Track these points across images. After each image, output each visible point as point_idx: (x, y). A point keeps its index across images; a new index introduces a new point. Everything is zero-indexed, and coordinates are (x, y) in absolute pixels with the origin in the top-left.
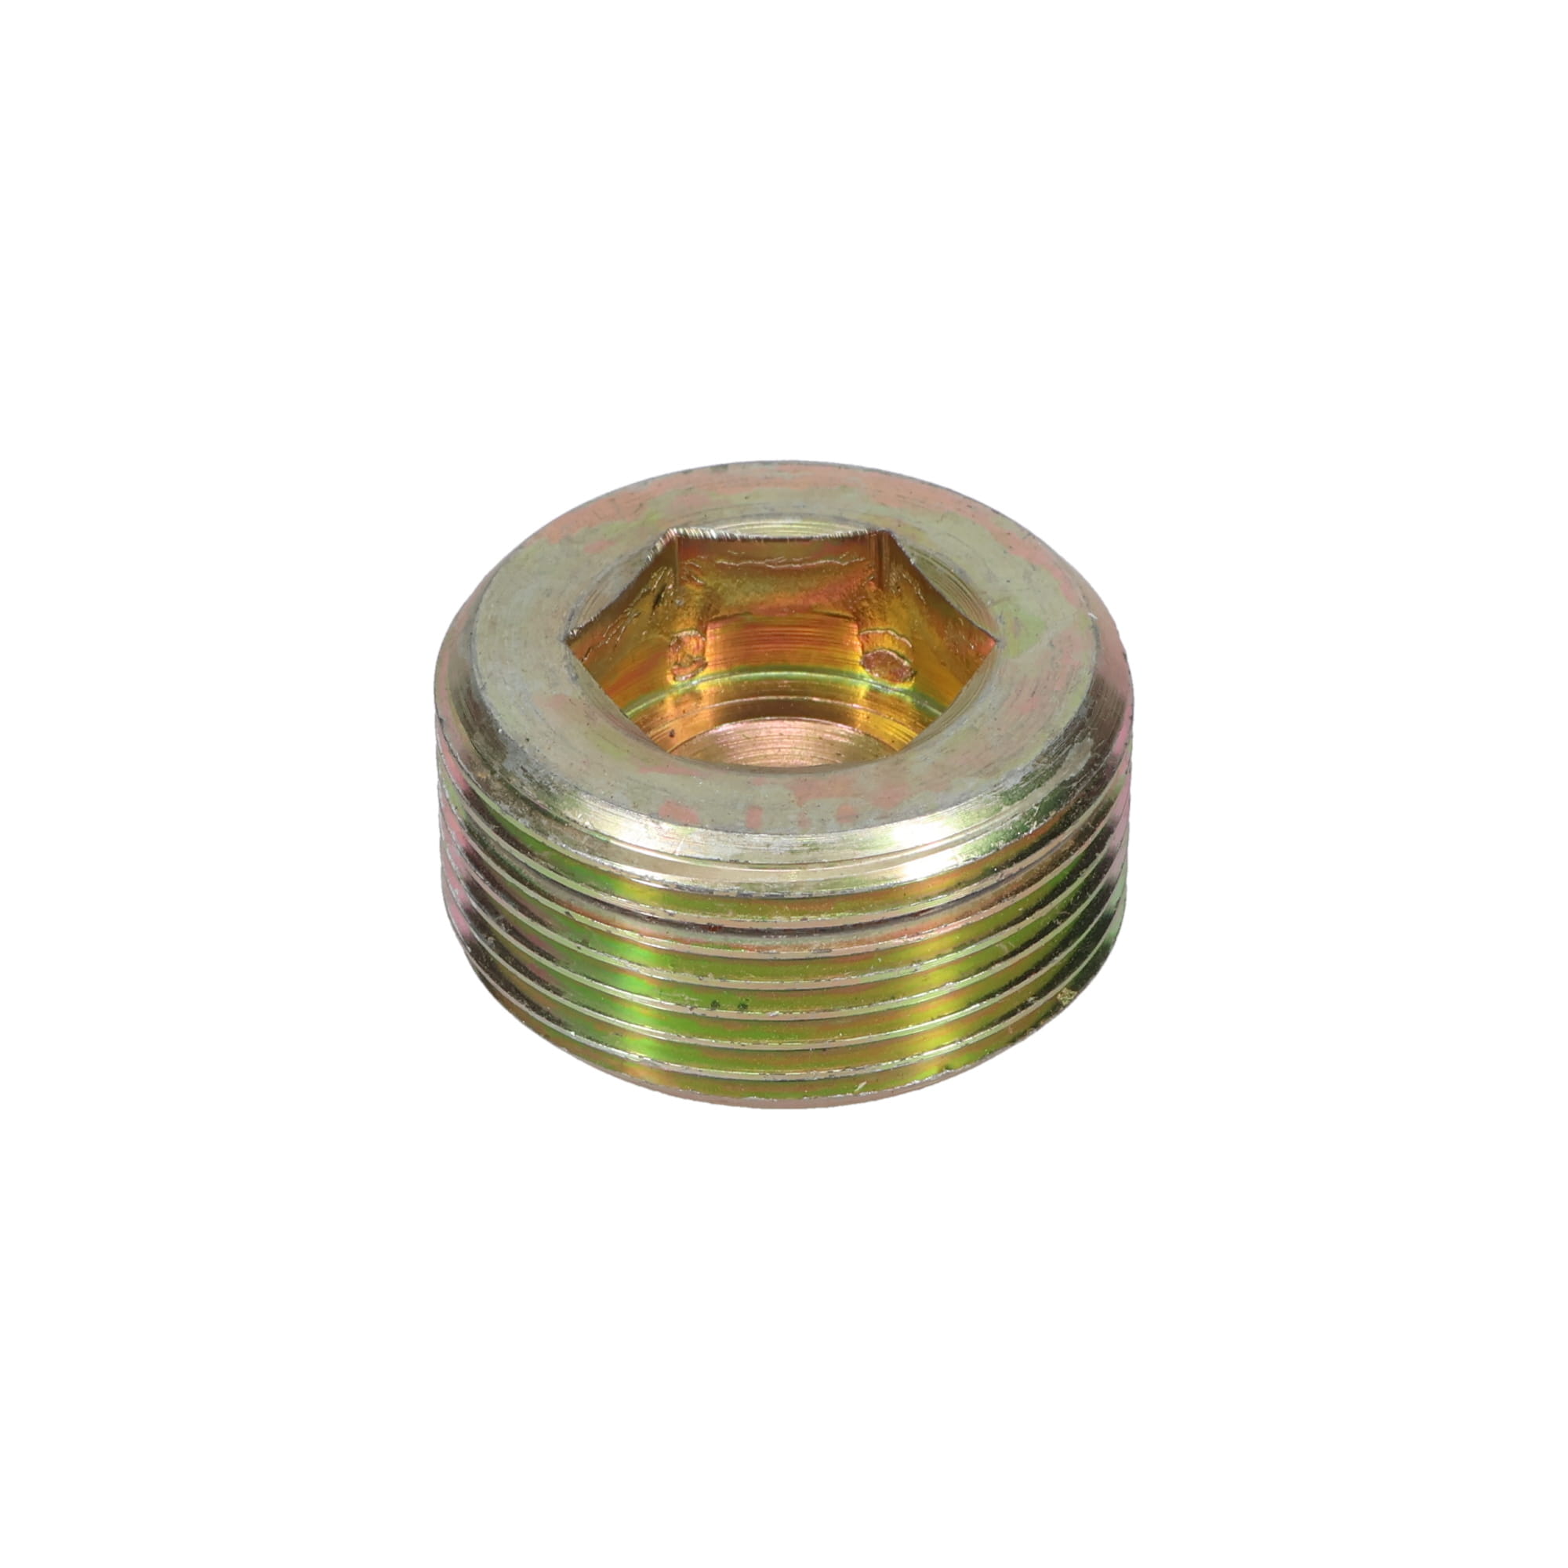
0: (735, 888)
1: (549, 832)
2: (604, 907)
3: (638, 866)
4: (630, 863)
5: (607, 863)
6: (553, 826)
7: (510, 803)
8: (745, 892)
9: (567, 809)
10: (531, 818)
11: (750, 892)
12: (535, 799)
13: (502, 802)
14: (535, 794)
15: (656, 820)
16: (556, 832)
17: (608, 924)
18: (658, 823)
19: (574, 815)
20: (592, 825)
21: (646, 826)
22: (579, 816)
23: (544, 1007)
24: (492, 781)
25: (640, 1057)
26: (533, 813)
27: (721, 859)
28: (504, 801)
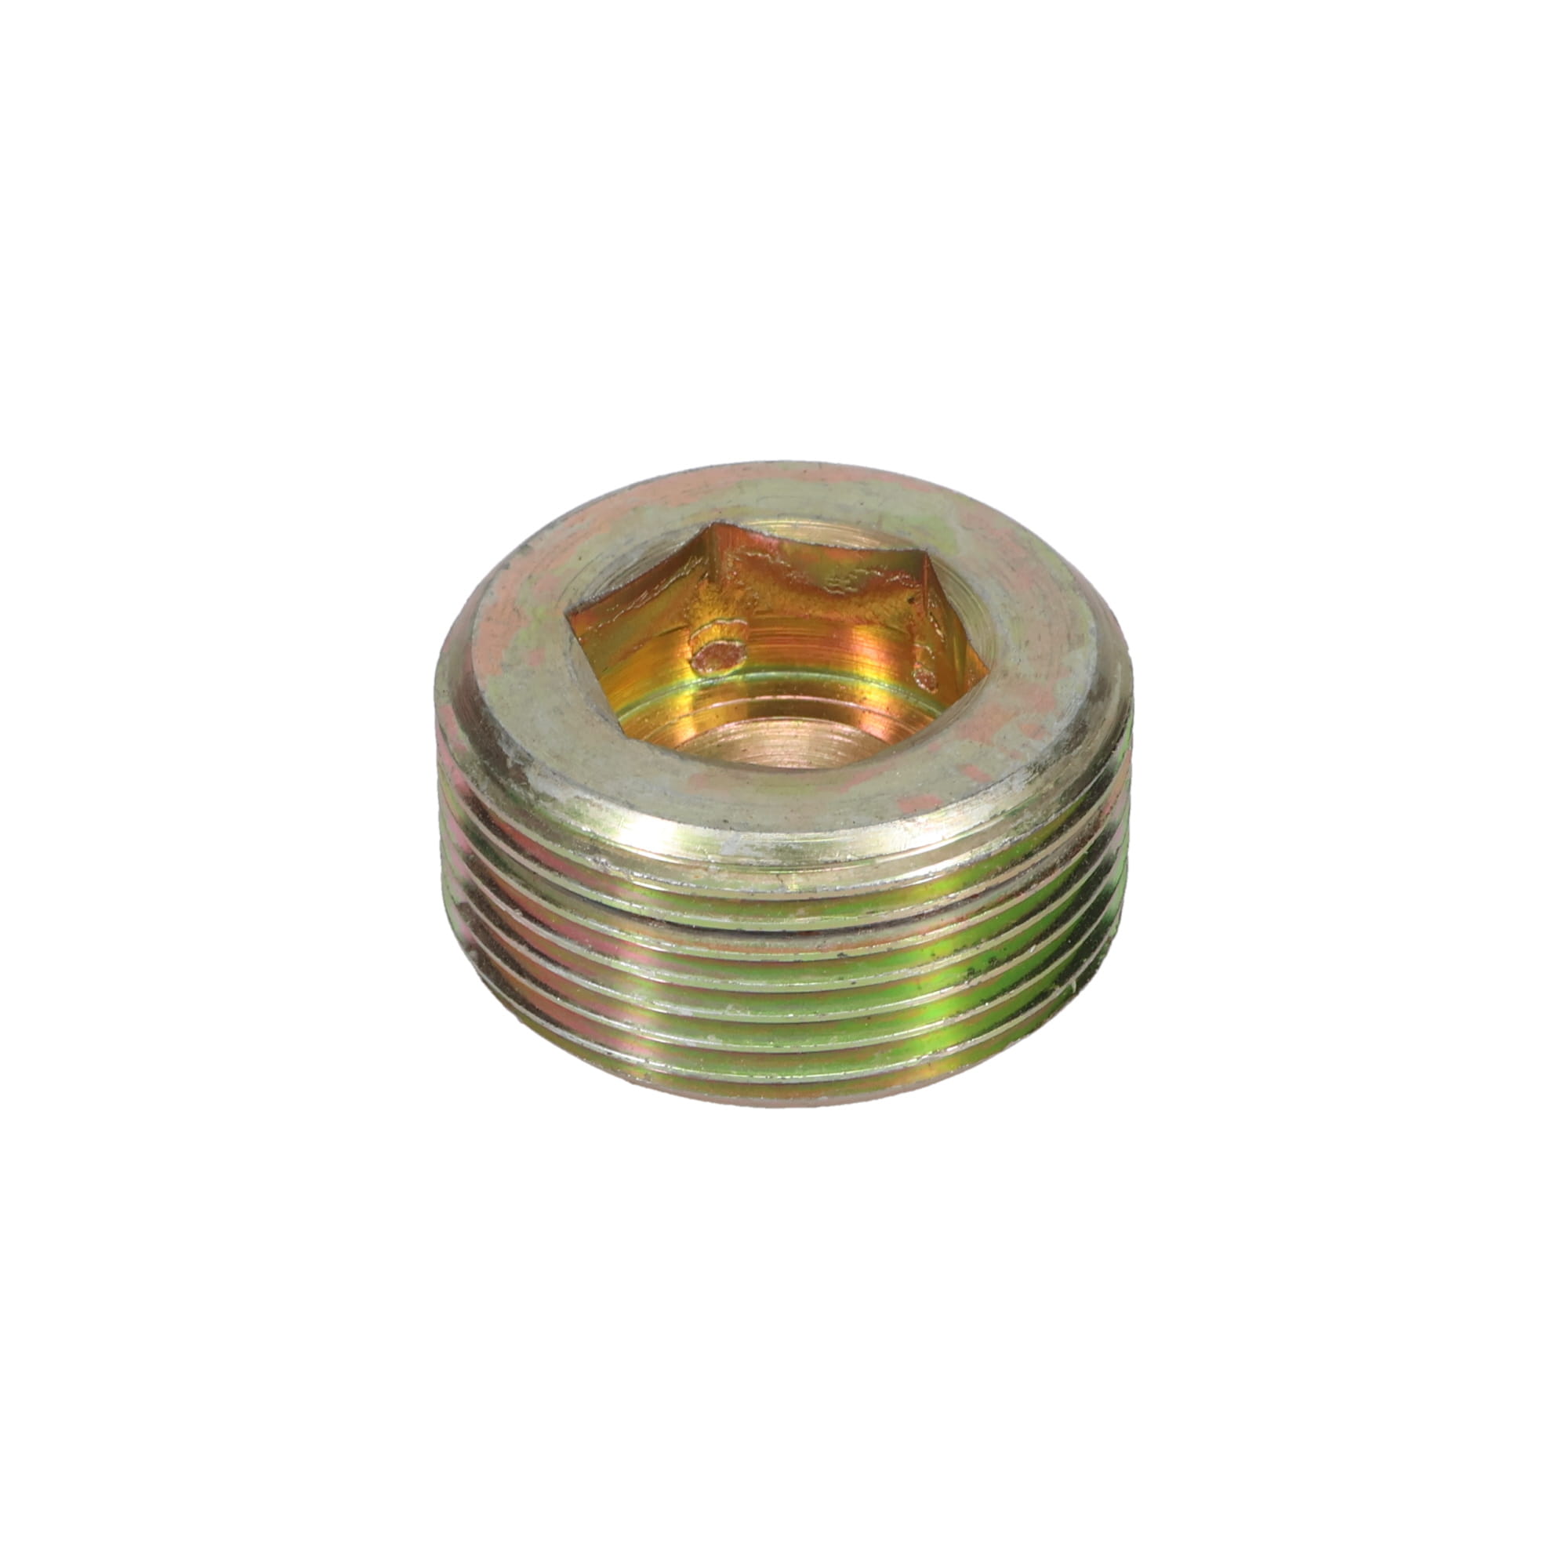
0: (1006, 840)
2: (871, 931)
3: (917, 867)
4: (908, 869)
5: (888, 880)
8: (1016, 839)
11: (1019, 837)
15: (910, 819)
17: (888, 942)
18: (914, 821)
19: (831, 856)
20: (854, 855)
21: (906, 829)
22: (837, 855)
25: (918, 1059)
27: (983, 821)
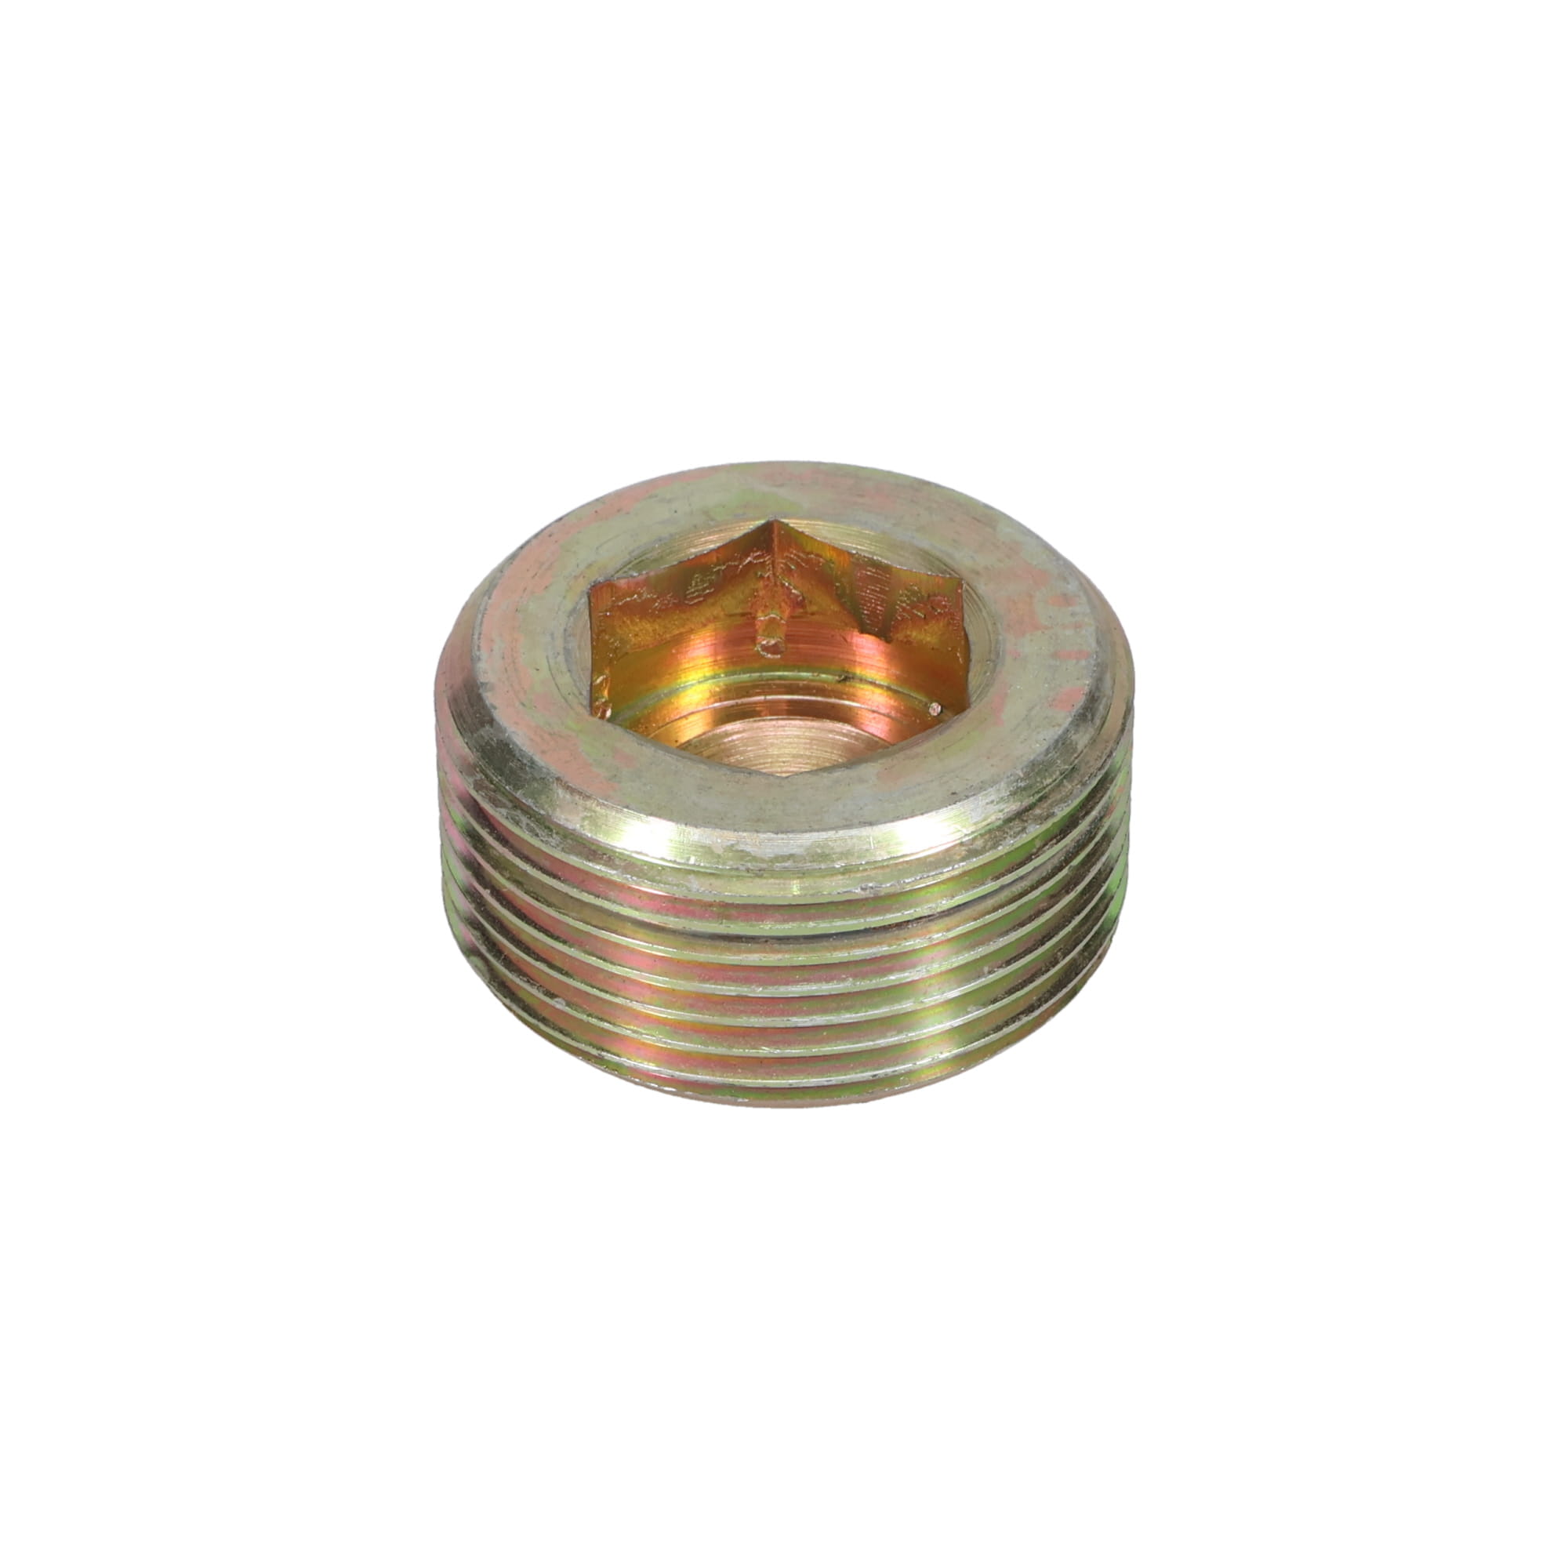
1: (1052, 811)
6: (1045, 805)
7: (1005, 835)
9: (1044, 781)
10: (1029, 822)
12: (1021, 805)
13: (1001, 842)
14: (1016, 804)
16: (1051, 806)
23: (1031, 1002)
24: (971, 847)
26: (1025, 818)
28: (1001, 840)
